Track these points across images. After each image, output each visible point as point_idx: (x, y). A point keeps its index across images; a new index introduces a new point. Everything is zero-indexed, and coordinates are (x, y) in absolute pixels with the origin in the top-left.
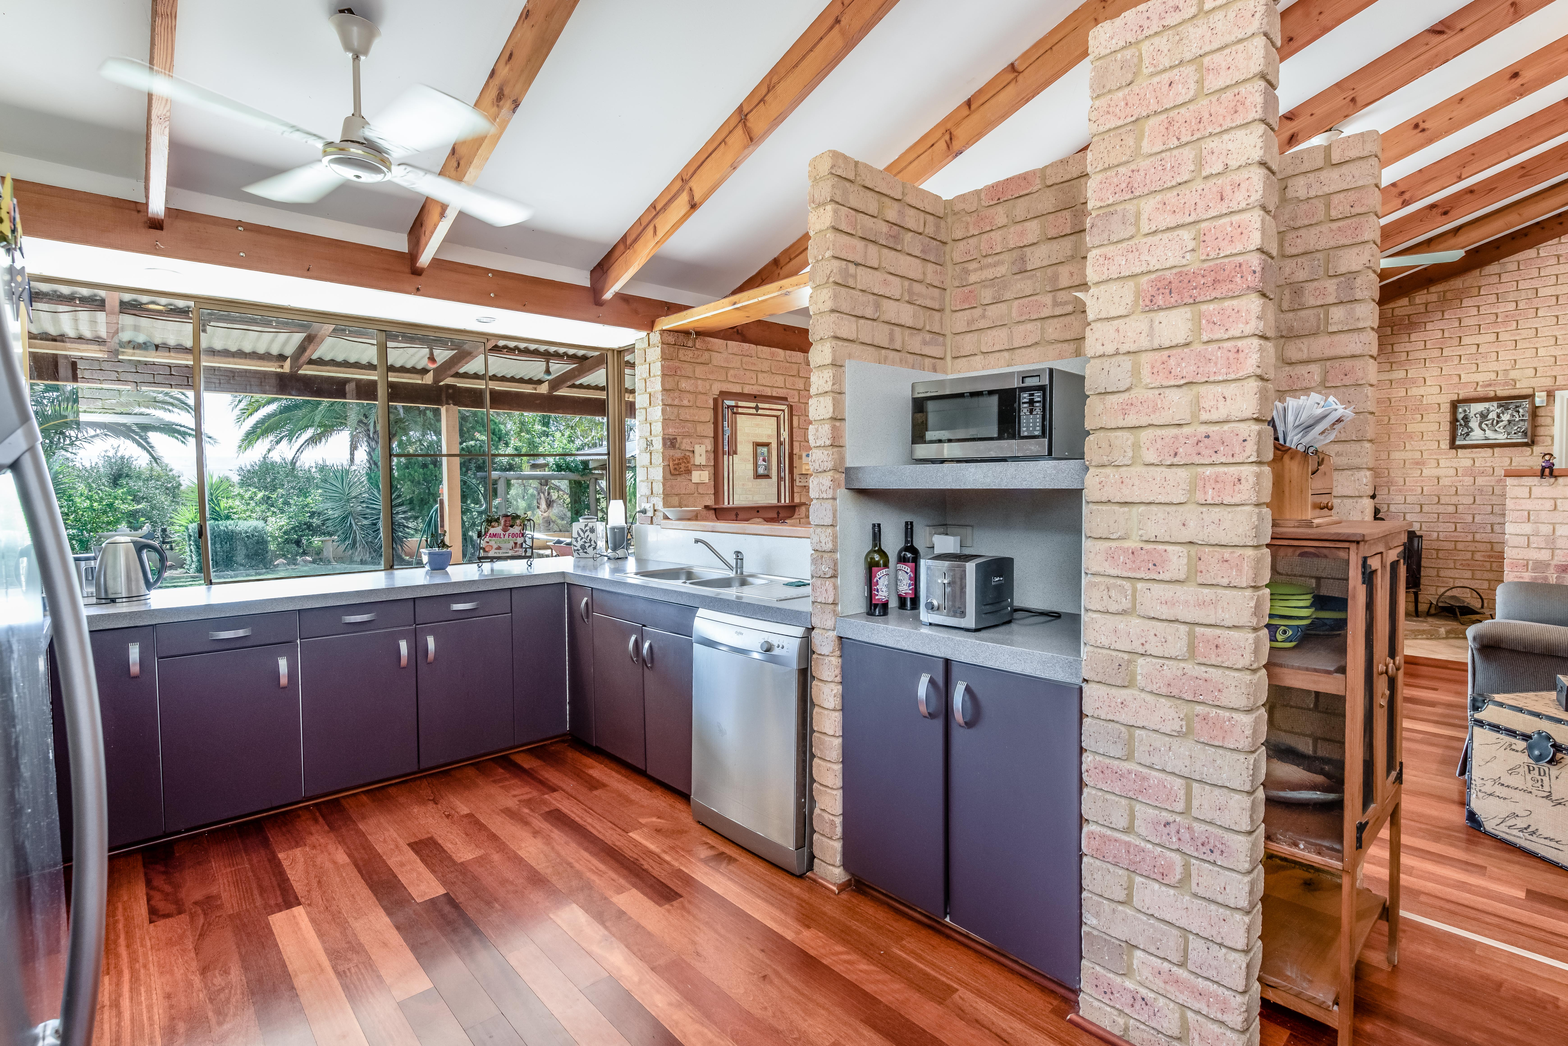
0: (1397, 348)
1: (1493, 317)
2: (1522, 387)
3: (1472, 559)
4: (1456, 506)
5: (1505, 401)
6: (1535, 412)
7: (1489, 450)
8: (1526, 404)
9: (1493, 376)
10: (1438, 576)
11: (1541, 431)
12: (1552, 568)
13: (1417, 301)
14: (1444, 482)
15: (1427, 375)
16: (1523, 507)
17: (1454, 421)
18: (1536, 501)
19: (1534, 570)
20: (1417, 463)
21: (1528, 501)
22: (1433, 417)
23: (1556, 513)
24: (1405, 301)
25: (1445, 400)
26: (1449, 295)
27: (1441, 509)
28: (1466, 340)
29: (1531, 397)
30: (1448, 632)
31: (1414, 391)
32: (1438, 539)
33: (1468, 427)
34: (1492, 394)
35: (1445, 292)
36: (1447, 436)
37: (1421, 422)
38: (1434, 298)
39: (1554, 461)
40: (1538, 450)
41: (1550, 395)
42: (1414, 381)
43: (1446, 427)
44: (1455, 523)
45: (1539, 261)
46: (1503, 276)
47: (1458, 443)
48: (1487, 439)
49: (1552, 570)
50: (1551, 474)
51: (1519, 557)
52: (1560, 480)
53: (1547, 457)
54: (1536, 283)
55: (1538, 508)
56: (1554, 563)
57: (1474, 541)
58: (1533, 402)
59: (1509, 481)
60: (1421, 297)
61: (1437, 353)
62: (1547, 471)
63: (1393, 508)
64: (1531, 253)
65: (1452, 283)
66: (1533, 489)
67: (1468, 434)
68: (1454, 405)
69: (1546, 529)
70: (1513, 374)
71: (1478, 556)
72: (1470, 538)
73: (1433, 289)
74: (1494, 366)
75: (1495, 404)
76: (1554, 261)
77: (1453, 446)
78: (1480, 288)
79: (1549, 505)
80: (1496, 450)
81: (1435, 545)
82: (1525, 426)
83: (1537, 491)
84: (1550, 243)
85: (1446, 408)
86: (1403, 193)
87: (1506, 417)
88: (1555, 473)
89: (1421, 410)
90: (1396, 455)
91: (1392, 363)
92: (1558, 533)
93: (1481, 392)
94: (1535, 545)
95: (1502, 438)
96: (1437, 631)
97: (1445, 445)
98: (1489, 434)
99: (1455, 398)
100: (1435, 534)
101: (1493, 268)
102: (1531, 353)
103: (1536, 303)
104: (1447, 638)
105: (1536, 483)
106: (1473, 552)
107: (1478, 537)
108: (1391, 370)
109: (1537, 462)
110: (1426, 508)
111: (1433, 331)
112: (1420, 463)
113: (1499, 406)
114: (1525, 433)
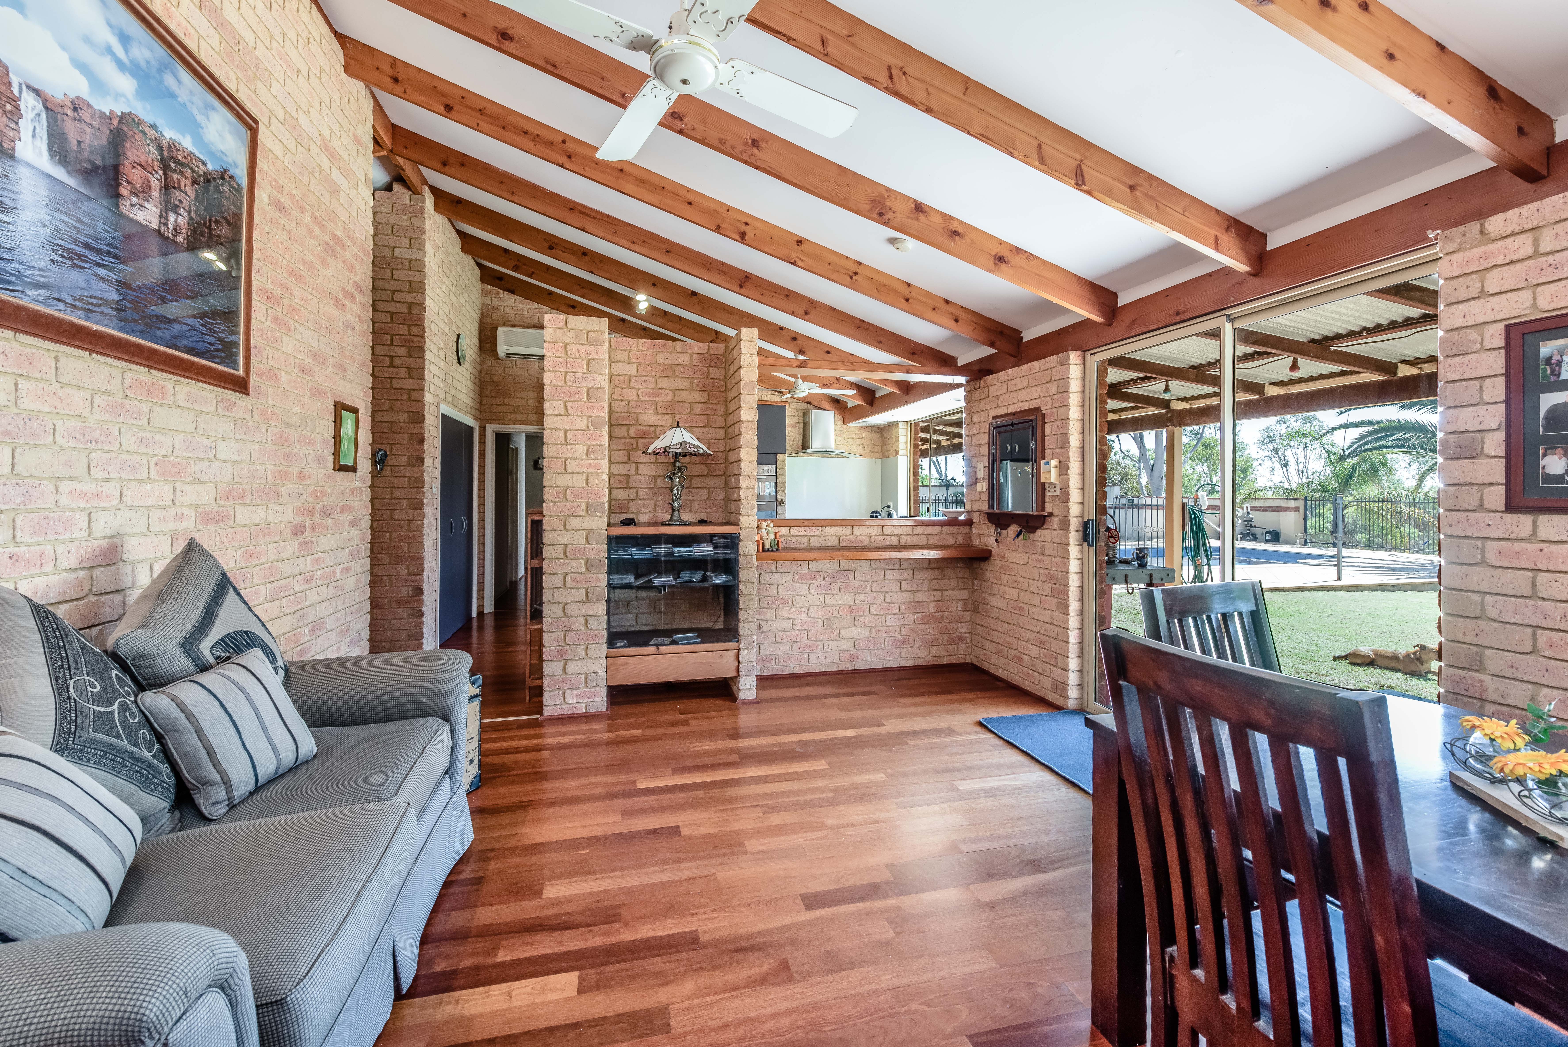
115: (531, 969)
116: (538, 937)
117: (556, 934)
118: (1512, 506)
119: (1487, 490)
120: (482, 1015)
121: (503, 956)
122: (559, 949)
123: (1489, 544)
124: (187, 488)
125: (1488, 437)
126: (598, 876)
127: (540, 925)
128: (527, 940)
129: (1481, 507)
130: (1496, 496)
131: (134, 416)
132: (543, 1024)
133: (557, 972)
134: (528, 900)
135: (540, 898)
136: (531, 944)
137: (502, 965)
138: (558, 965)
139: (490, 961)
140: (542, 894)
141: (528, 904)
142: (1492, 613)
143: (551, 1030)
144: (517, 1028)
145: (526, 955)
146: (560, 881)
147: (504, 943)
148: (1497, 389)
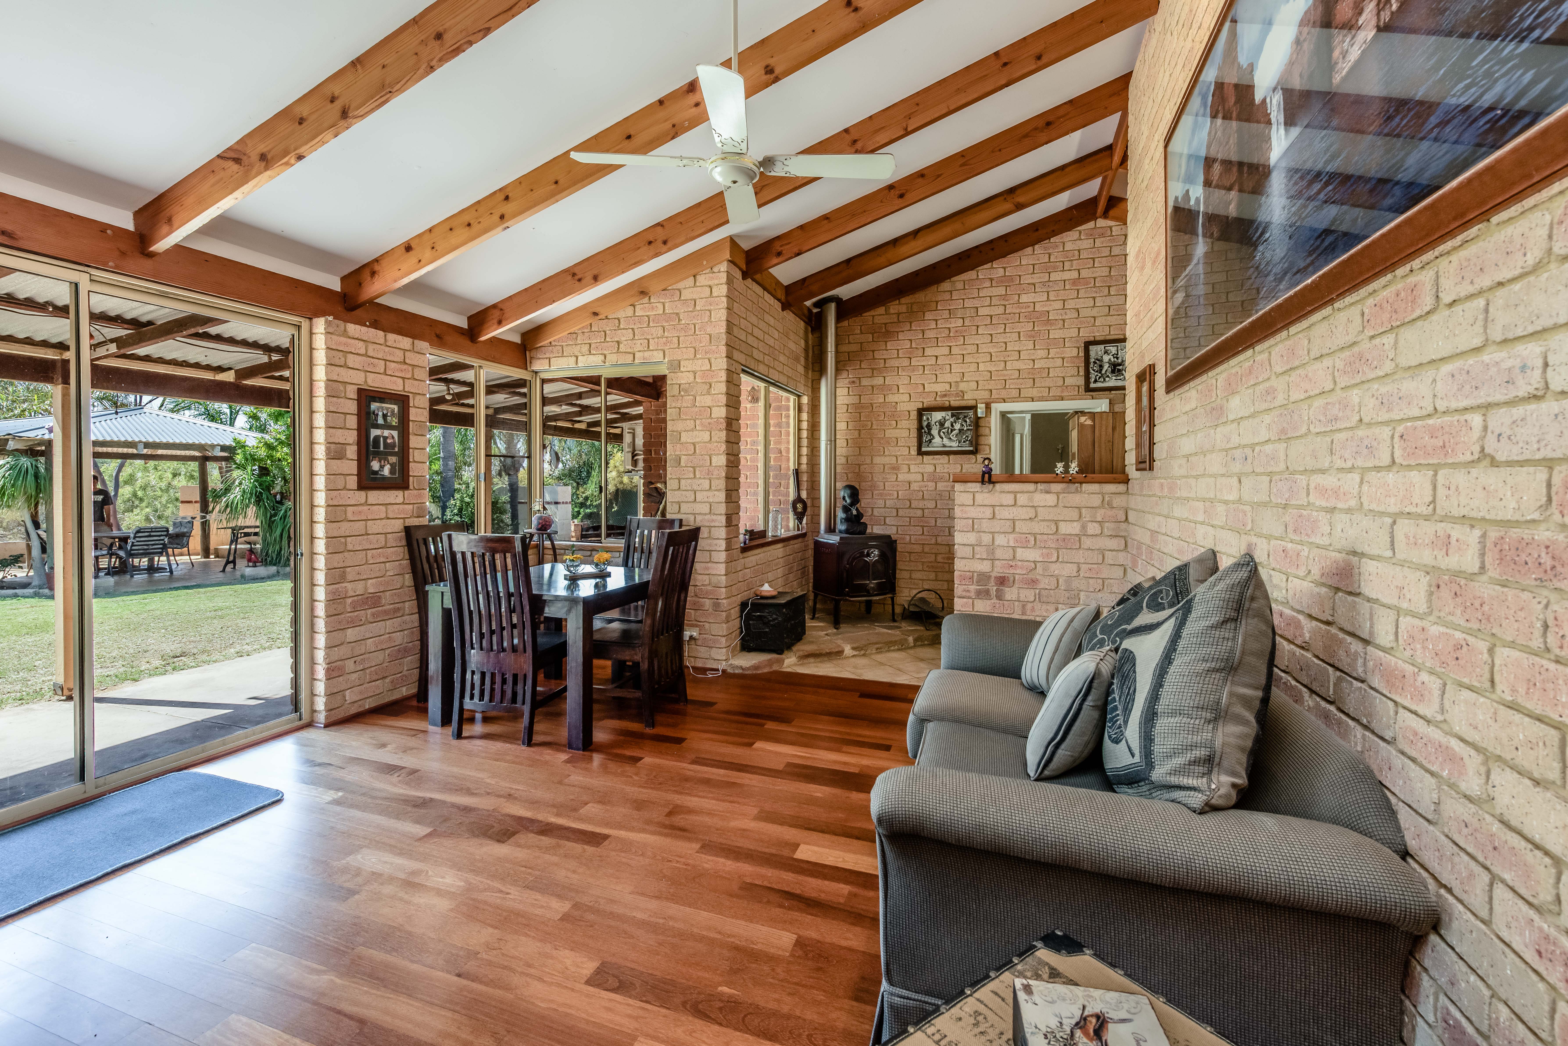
0: (877, 355)
1: (947, 332)
2: (969, 399)
3: (936, 561)
4: (923, 509)
5: (957, 411)
6: (977, 423)
7: (946, 457)
8: (971, 413)
9: (947, 387)
10: (911, 578)
11: (983, 440)
12: (993, 579)
13: (892, 311)
14: (915, 486)
15: (900, 383)
16: (969, 515)
17: (920, 428)
18: (979, 509)
19: (979, 583)
20: (894, 468)
21: (972, 508)
22: (904, 424)
23: (995, 522)
24: (881, 310)
25: (914, 407)
26: (915, 308)
27: (912, 513)
28: (928, 352)
29: (974, 408)
30: (915, 640)
31: (891, 398)
32: (910, 543)
33: (931, 435)
34: (947, 404)
35: (912, 304)
36: (914, 442)
37: (896, 428)
38: (903, 309)
39: (992, 466)
40: (980, 457)
41: (988, 407)
42: (889, 388)
43: (914, 433)
44: (923, 527)
45: (978, 282)
46: (954, 293)
47: (924, 449)
48: (944, 446)
49: (992, 582)
50: (990, 481)
51: (966, 569)
52: (998, 486)
53: (986, 462)
54: (977, 303)
55: (980, 516)
56: (994, 574)
57: (937, 544)
58: (976, 413)
59: (958, 487)
60: (895, 307)
61: (906, 362)
62: (986, 478)
63: (876, 513)
64: (972, 274)
65: (916, 296)
66: (977, 495)
67: (930, 441)
68: (921, 412)
69: (986, 539)
70: (963, 386)
71: (939, 559)
72: (933, 541)
73: (903, 300)
74: (948, 378)
75: (950, 413)
76: (988, 284)
77: (920, 453)
78: (937, 302)
79: (988, 512)
80: (952, 457)
81: (909, 548)
82: (970, 434)
83: (980, 498)
84: (985, 266)
85: (914, 415)
86: (855, 141)
87: (957, 426)
88: (993, 479)
89: (895, 416)
90: (878, 460)
91: (873, 369)
92: (997, 543)
93: (940, 401)
94: (978, 556)
95: (954, 445)
96: (906, 640)
97: (914, 451)
98: (946, 441)
99: (920, 406)
100: (908, 537)
101: (946, 286)
102: (973, 367)
103: (977, 320)
104: (915, 646)
105: (978, 489)
106: (936, 554)
107: (939, 539)
108: (872, 376)
109: (978, 468)
110: (901, 513)
111: (903, 341)
112: (895, 468)
113: (953, 416)
114: (971, 444)
115: (826, 871)
116: (814, 895)
117: (798, 892)
118: (361, 487)
119: (348, 478)
120: (863, 854)
121: (845, 889)
122: (801, 878)
123: (349, 508)
124: (1460, 478)
125: (348, 447)
126: (732, 940)
127: (809, 905)
128: (823, 896)
129: (345, 488)
130: (353, 482)
131: (1373, 366)
132: (827, 836)
133: (808, 862)
134: (812, 939)
135: (799, 937)
136: (821, 891)
137: (847, 882)
138: (805, 866)
139: (854, 889)
140: (797, 940)
141: (813, 934)
142: (350, 547)
143: (823, 832)
144: (843, 840)
145: (826, 882)
146: (772, 951)
147: (842, 900)
148: (353, 422)
